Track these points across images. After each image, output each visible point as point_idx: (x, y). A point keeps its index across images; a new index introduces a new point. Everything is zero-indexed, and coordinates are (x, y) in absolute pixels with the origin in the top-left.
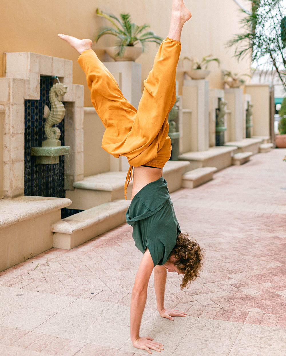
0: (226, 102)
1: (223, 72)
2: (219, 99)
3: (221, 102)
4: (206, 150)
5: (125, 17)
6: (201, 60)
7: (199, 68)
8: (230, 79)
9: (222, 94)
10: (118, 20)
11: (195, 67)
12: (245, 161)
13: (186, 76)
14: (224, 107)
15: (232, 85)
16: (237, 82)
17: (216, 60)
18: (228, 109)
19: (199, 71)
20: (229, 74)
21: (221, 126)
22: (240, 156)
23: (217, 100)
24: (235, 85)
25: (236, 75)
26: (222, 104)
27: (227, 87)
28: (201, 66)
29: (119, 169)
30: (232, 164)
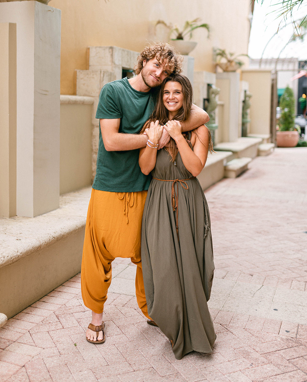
0: (219, 89)
1: (214, 51)
2: (209, 86)
3: (211, 90)
6: (184, 24)
7: (180, 38)
8: (224, 61)
9: (212, 79)
11: (174, 36)
12: (242, 172)
14: (215, 97)
15: (227, 68)
16: (233, 64)
17: (204, 26)
18: (220, 100)
19: (180, 41)
20: (222, 54)
23: (206, 87)
24: (230, 69)
25: (232, 55)
26: (213, 93)
27: (220, 70)
28: (183, 35)
29: (10, 215)
30: (225, 177)
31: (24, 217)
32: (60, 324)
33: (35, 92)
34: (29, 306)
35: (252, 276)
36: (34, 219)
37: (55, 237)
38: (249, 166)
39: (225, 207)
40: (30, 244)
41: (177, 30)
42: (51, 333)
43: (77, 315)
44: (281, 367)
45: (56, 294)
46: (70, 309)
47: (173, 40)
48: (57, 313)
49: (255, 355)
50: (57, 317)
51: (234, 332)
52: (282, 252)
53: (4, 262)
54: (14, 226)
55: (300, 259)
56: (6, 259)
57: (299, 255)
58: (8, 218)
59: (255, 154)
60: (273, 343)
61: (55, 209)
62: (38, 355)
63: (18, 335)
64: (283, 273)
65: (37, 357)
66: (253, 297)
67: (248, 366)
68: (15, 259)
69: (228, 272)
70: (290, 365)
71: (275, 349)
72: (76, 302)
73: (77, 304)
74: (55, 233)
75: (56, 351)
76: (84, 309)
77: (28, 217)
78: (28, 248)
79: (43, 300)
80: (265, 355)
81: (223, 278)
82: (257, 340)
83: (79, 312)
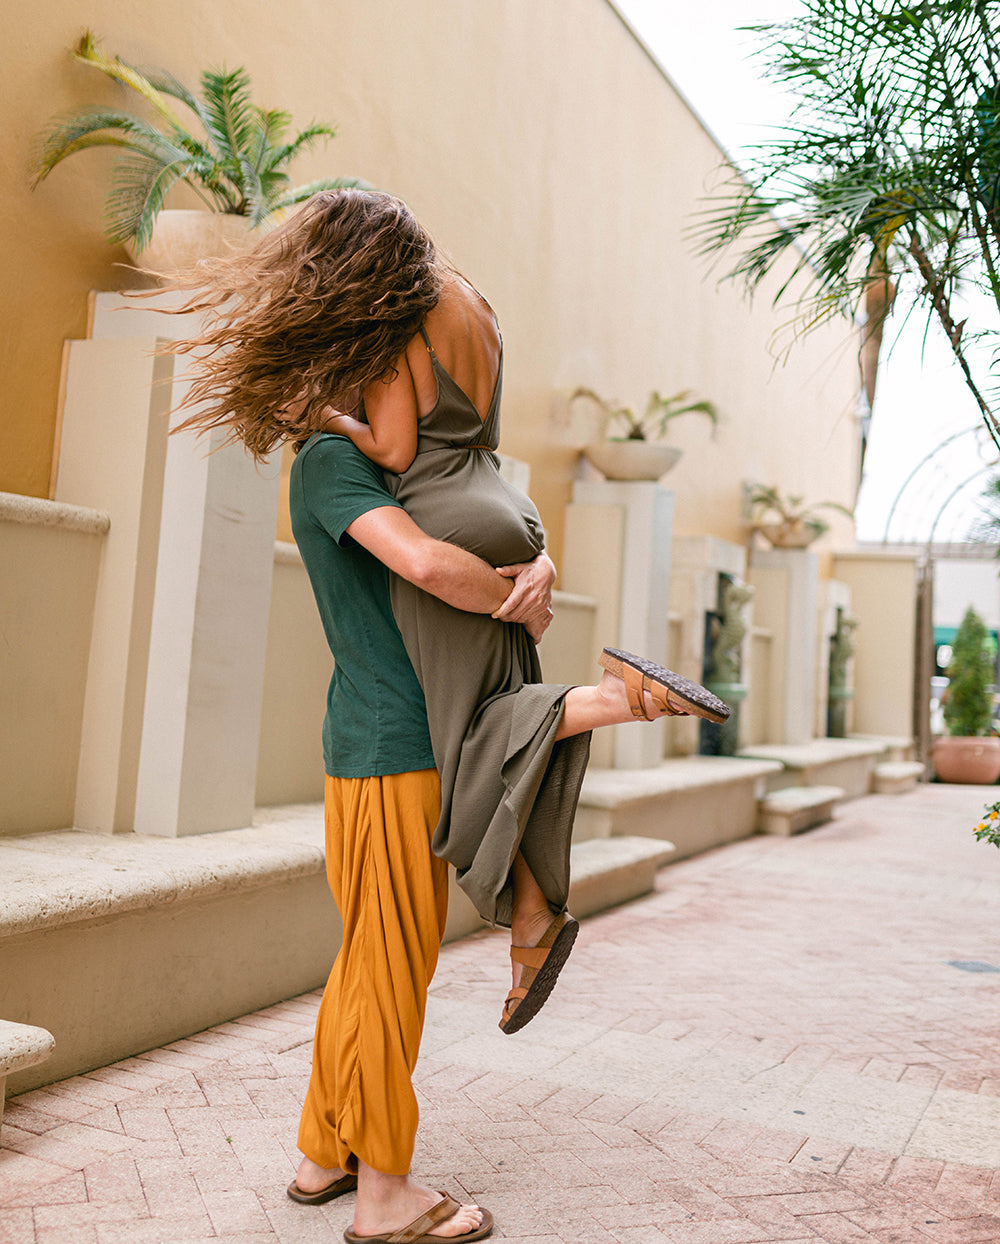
0: (750, 588)
1: (747, 489)
2: (724, 579)
3: (730, 591)
4: (649, 766)
5: (221, 89)
6: (646, 400)
7: (637, 435)
8: (772, 517)
9: (736, 565)
10: (192, 105)
11: (621, 429)
12: (812, 821)
13: (588, 468)
14: (739, 609)
15: (781, 536)
16: (799, 527)
17: (703, 408)
18: (756, 623)
19: (636, 444)
20: (769, 498)
21: (723, 681)
22: (792, 799)
23: (713, 581)
24: (790, 540)
25: (795, 502)
26: (734, 598)
27: (762, 544)
28: (645, 430)
29: (115, 824)
30: (759, 831)
31: (153, 835)
32: (202, 1098)
33: (208, 510)
34: (131, 1056)
35: (759, 1040)
36: (177, 841)
37: (220, 877)
39: (738, 895)
40: (148, 881)
41: (626, 413)
42: (171, 1112)
43: (251, 1084)
44: (770, 1227)
46: (238, 1070)
47: (617, 440)
48: (201, 1075)
49: (708, 1198)
50: (200, 1084)
51: (665, 1149)
52: (865, 998)
53: (69, 909)
54: (120, 849)
55: (908, 1017)
56: (76, 903)
58: (110, 835)
60: (767, 1179)
61: (240, 828)
62: (124, 1151)
63: (85, 1110)
64: (851, 1041)
65: (122, 1155)
66: (745, 1082)
67: (681, 1217)
68: (100, 910)
69: (694, 1028)
70: (799, 1225)
71: (768, 1191)
72: (259, 1057)
73: (260, 1061)
74: (220, 867)
75: (173, 1147)
76: (276, 1072)
77: (161, 837)
78: (140, 890)
79: (172, 1047)
80: (736, 1200)
81: (676, 1039)
82: (724, 1168)
83: (260, 1077)
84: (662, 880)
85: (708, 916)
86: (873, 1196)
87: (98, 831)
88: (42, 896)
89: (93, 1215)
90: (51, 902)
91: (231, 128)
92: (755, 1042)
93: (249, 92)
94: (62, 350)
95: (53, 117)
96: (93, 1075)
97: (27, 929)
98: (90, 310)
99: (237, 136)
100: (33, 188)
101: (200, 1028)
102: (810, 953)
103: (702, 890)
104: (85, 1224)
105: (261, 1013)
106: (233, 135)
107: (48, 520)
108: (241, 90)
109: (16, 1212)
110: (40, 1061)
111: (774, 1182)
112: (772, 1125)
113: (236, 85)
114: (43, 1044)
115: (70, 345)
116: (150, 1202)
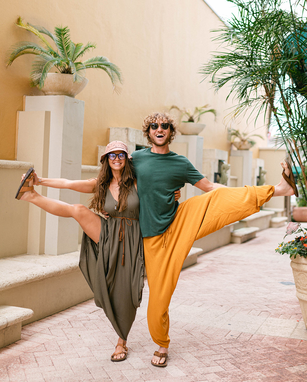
0: (229, 165)
1: (229, 131)
2: (221, 162)
3: (222, 166)
6: (194, 110)
7: (191, 120)
8: (237, 140)
9: (224, 157)
10: (52, 37)
11: (186, 118)
12: (249, 239)
14: (226, 172)
15: (240, 146)
16: (246, 143)
17: (212, 111)
18: (231, 174)
19: (191, 123)
20: (236, 134)
22: (242, 231)
23: (217, 163)
24: (243, 147)
25: (245, 135)
26: (224, 168)
27: (234, 148)
28: (194, 118)
29: (39, 253)
30: (231, 242)
31: (50, 255)
32: (71, 325)
33: (62, 161)
34: (50, 316)
35: (222, 306)
36: (57, 256)
37: (71, 267)
38: (257, 235)
39: (222, 264)
40: (53, 269)
41: (188, 114)
42: (64, 330)
43: (83, 322)
44: (217, 352)
45: (70, 310)
46: (79, 318)
47: (185, 122)
48: (70, 320)
49: (202, 345)
50: (70, 322)
51: (193, 334)
52: (254, 294)
53: (33, 278)
54: (42, 259)
55: (265, 298)
56: (35, 276)
57: (266, 296)
58: (38, 255)
59: (267, 224)
60: (218, 341)
61: (74, 252)
63: (41, 329)
64: (247, 306)
65: (53, 340)
66: (216, 317)
67: (195, 350)
68: (41, 278)
69: (204, 303)
70: (225, 351)
71: (218, 343)
72: (85, 315)
73: (85, 316)
74: (71, 264)
75: (66, 338)
76: (89, 318)
77: (53, 255)
78: (51, 272)
79: (60, 313)
80: (209, 346)
81: (199, 307)
82: (208, 339)
83: (85, 320)
84: (199, 260)
85: (212, 271)
86: (244, 344)
87: (34, 254)
88: (26, 275)
89: (49, 354)
90: (29, 276)
91: (64, 45)
92: (221, 306)
93: (69, 34)
94: (16, 114)
95: (12, 46)
96: (41, 321)
97: (23, 284)
98: (24, 101)
99: (66, 48)
100: (7, 68)
101: (67, 307)
102: (240, 281)
103: (211, 262)
104: (47, 356)
105: (83, 303)
106: (65, 47)
107: (17, 167)
108: (67, 33)
109: (29, 353)
110: (30, 317)
111: (220, 342)
112: (221, 328)
113: (65, 32)
114: (31, 313)
115: (19, 113)
116: (62, 350)
